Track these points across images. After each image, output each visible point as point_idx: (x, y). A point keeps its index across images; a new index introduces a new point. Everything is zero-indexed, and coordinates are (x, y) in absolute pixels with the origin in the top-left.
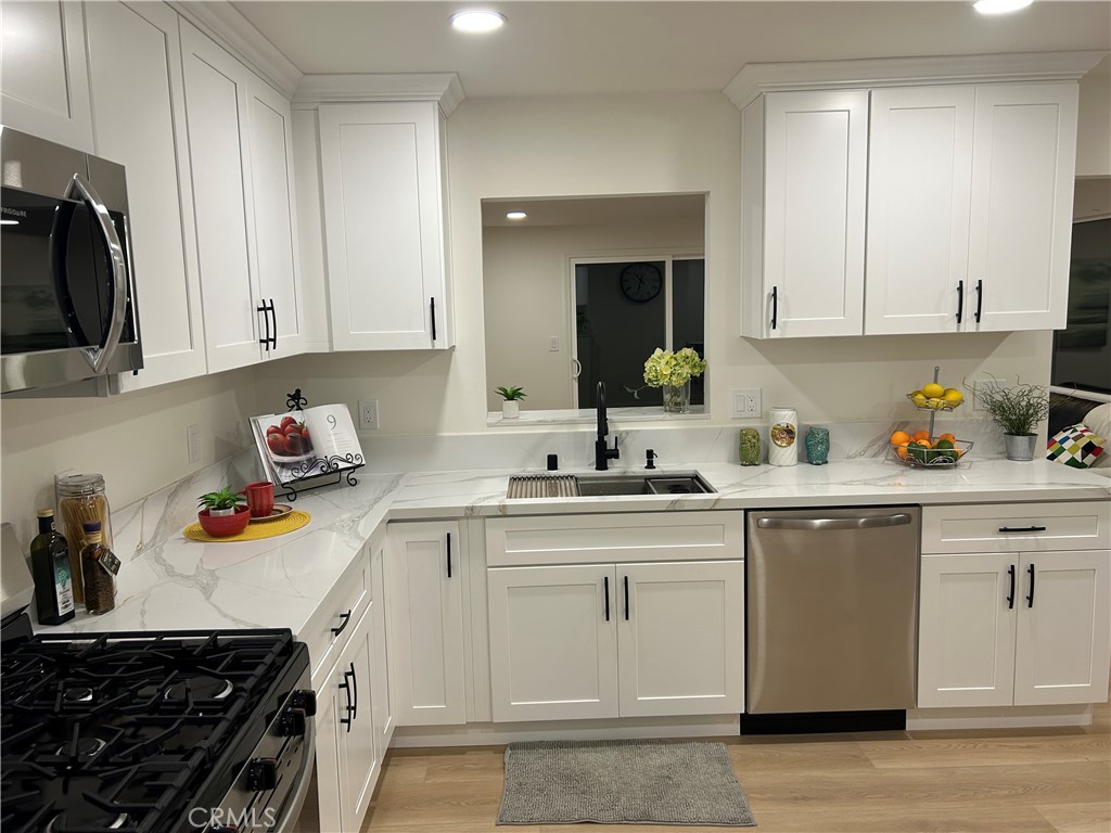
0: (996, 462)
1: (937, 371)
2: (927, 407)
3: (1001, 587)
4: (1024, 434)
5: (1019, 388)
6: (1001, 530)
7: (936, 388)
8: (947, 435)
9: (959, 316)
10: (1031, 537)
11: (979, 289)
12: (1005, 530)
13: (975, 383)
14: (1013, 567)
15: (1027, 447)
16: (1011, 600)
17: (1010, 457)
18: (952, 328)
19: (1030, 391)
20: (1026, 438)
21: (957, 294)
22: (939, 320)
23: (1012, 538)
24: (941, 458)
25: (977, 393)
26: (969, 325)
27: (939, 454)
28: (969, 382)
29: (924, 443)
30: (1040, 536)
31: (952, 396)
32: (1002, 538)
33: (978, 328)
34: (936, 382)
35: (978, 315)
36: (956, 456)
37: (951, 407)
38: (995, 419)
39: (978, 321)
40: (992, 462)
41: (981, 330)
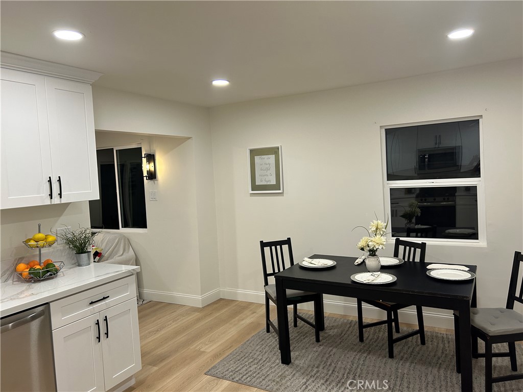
0: (74, 269)
1: (39, 226)
2: (38, 247)
3: (93, 333)
4: (85, 252)
5: (80, 230)
6: (90, 304)
7: (41, 235)
8: (48, 260)
9: (51, 195)
10: (103, 303)
11: (59, 181)
12: (92, 303)
13: (57, 230)
14: (98, 320)
15: (87, 258)
16: (99, 338)
17: (79, 265)
18: (47, 202)
19: (85, 231)
20: (86, 254)
21: (48, 184)
22: (40, 198)
23: (95, 306)
24: (49, 274)
25: (58, 235)
26: (56, 200)
27: (48, 271)
28: (54, 230)
29: (38, 267)
30: (107, 301)
31: (51, 239)
32: (91, 307)
33: (61, 201)
34: (39, 232)
35: (60, 194)
36: (57, 271)
37: (50, 245)
38: (69, 247)
39: (61, 197)
40: (72, 269)
41: (62, 202)
